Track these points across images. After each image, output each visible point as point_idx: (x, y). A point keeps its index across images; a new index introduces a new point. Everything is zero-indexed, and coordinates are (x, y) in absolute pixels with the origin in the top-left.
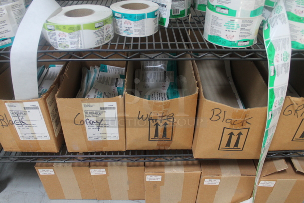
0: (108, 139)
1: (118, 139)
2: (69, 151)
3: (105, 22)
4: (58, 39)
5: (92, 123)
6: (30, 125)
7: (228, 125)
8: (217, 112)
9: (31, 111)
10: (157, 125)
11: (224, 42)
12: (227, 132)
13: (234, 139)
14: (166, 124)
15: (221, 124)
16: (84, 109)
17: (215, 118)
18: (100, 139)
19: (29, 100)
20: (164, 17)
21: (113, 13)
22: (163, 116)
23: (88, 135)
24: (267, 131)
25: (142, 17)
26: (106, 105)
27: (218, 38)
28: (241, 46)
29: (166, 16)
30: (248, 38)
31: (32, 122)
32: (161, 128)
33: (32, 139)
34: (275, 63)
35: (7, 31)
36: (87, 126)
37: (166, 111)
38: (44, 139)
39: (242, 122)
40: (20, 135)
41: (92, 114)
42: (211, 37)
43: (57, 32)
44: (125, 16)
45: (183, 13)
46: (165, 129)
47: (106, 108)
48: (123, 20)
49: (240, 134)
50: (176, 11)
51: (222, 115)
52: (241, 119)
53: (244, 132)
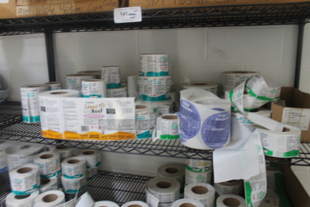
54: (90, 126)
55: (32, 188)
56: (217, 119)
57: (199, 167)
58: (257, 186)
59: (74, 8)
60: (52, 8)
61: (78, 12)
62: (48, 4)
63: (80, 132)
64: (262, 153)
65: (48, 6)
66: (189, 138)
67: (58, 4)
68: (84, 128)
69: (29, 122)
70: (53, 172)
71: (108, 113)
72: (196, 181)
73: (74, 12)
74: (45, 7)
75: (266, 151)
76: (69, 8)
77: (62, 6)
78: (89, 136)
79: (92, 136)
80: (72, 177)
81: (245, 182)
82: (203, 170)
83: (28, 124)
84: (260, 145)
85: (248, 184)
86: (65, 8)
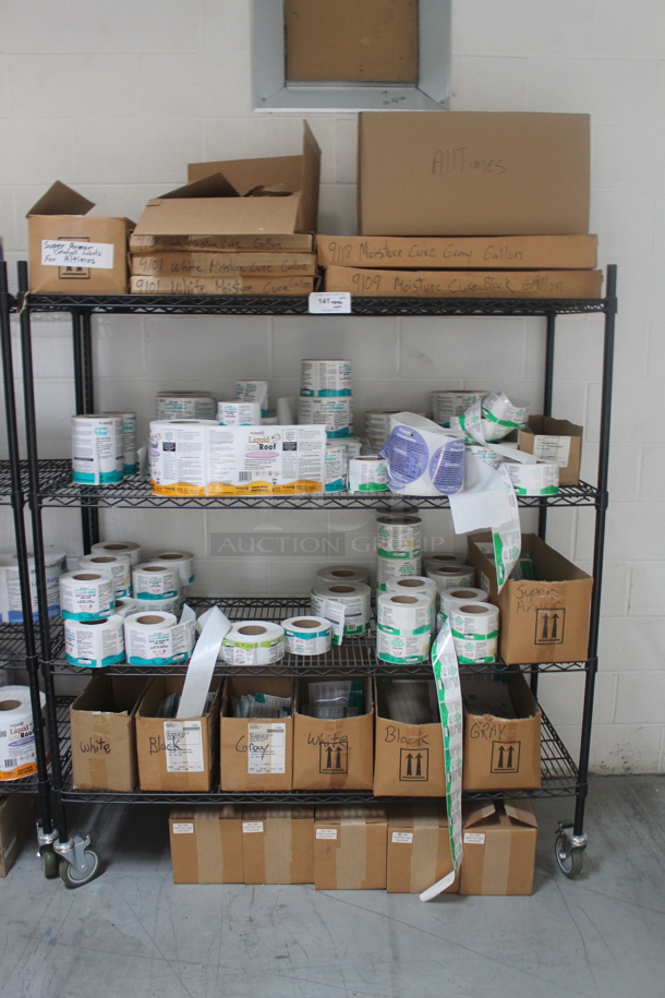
0: (273, 772)
1: (284, 772)
2: (223, 789)
3: (279, 640)
4: (235, 655)
5: (256, 749)
6: (185, 751)
7: (404, 746)
8: (391, 730)
9: (191, 732)
10: (329, 750)
11: (393, 659)
12: (405, 753)
13: (414, 762)
14: (339, 749)
15: (397, 745)
16: (250, 731)
17: (391, 738)
18: (263, 772)
19: (191, 719)
20: (337, 634)
21: (286, 631)
22: (335, 739)
23: (250, 766)
24: (448, 752)
25: (314, 635)
26: (274, 726)
27: (387, 655)
28: (409, 662)
29: (339, 632)
30: (415, 654)
31: (188, 747)
32: (334, 754)
33: (181, 770)
34: (442, 677)
35: (183, 646)
36: (249, 753)
37: (339, 732)
38: (197, 770)
39: (418, 740)
40: (168, 764)
41: (258, 737)
42: (381, 654)
43: (236, 649)
44: (297, 634)
45: (360, 629)
46: (338, 756)
47: (274, 731)
48: (296, 638)
49: (419, 756)
50: (351, 627)
51: (396, 734)
52: (415, 737)
53: (424, 753)
54: (254, 471)
55: (108, 607)
56: (452, 450)
57: (404, 549)
58: (509, 539)
59: (240, 286)
60: (202, 282)
61: (248, 292)
62: (194, 277)
63: (236, 482)
64: (512, 492)
65: (194, 281)
66: (410, 482)
67: (212, 277)
68: (243, 476)
69: (97, 483)
70: (122, 588)
71: (284, 449)
72: (400, 573)
73: (240, 292)
74: (188, 282)
75: (518, 491)
76: (231, 286)
77: (220, 282)
78: (250, 489)
79: (255, 489)
80: (159, 597)
81: (493, 532)
82: (411, 555)
83: (94, 487)
84: (510, 483)
85: (498, 536)
86: (226, 285)
